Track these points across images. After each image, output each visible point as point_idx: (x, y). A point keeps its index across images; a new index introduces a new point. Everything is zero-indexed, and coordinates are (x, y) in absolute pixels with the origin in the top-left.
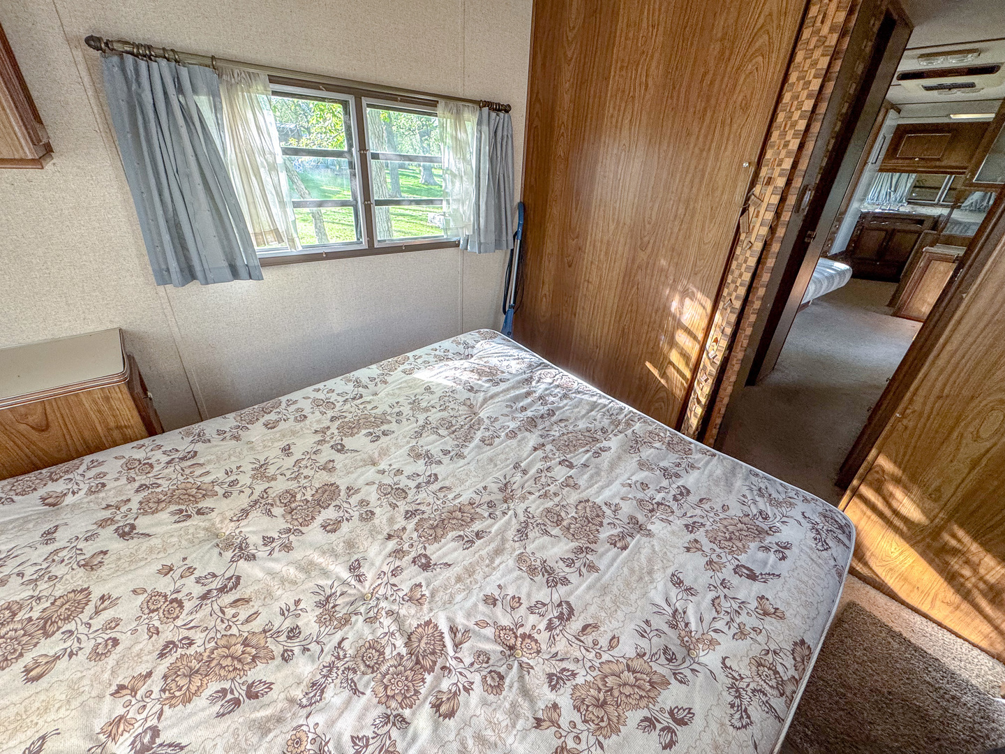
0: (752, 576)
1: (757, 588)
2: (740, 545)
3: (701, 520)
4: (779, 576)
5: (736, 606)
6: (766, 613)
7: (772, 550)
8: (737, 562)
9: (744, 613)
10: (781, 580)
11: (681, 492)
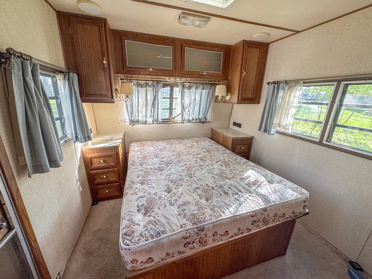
0: (141, 197)
1: (139, 195)
2: (148, 201)
3: (160, 201)
4: (136, 201)
5: (140, 191)
6: (135, 193)
7: (141, 206)
8: (146, 197)
9: (138, 191)
10: (135, 200)
11: (172, 203)
